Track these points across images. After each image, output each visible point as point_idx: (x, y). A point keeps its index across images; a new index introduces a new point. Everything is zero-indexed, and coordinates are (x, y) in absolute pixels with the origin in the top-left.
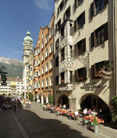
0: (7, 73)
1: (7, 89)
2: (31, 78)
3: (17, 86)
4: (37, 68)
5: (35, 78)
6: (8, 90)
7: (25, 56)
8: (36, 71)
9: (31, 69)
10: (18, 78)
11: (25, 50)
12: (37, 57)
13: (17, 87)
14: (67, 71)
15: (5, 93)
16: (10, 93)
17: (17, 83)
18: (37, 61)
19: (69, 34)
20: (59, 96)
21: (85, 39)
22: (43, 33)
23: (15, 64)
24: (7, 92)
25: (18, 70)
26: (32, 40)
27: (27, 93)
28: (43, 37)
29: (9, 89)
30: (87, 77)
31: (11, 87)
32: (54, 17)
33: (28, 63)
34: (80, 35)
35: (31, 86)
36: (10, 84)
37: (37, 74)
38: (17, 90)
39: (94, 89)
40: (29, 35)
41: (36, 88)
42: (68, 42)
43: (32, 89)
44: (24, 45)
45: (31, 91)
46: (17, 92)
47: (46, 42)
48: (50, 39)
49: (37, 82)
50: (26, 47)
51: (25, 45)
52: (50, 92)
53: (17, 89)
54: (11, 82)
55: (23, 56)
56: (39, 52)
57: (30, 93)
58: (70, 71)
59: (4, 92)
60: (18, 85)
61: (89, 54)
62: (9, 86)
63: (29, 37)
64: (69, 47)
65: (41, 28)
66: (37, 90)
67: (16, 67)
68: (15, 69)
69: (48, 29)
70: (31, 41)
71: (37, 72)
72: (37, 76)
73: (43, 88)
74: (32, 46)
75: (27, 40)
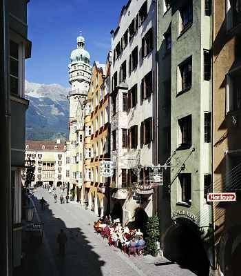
2: (81, 157)
3: (57, 163)
4: (88, 140)
5: (86, 159)
6: (37, 172)
7: (74, 95)
8: (88, 146)
9: (81, 139)
11: (74, 81)
12: (89, 118)
13: (57, 166)
18: (89, 127)
19: (122, 110)
22: (97, 77)
26: (88, 57)
29: (40, 169)
31: (44, 164)
32: (110, 62)
33: (76, 121)
34: (133, 117)
35: (80, 173)
40: (81, 44)
41: (88, 180)
44: (71, 71)
46: (56, 177)
49: (90, 170)
50: (76, 73)
51: (73, 69)
53: (56, 170)
54: (43, 153)
55: (68, 97)
56: (92, 109)
57: (78, 187)
58: (122, 169)
61: (139, 151)
62: (39, 162)
63: (83, 50)
66: (88, 185)
69: (103, 78)
70: (86, 60)
71: (90, 149)
72: (90, 156)
73: (97, 184)
74: (88, 70)
75: (77, 58)
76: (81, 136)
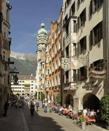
0: (18, 73)
1: (20, 88)
2: (43, 76)
3: (31, 85)
4: (48, 65)
5: (46, 76)
6: (22, 90)
7: (39, 51)
8: (48, 68)
9: (43, 66)
10: (32, 75)
11: (39, 44)
12: (48, 54)
13: (31, 87)
14: (70, 70)
15: (19, 93)
16: (23, 93)
17: (31, 81)
18: (49, 58)
19: (73, 32)
20: (66, 96)
21: (86, 36)
22: (53, 28)
23: (30, 60)
24: (20, 91)
25: (33, 66)
26: (46, 32)
27: (39, 93)
28: (54, 32)
29: (23, 88)
30: (88, 76)
31: (25, 86)
32: (62, 12)
33: (41, 59)
34: (82, 32)
35: (43, 85)
36: (23, 83)
37: (49, 72)
38: (31, 90)
39: (93, 89)
40: (43, 27)
41: (47, 87)
42: (72, 40)
43: (44, 89)
45: (42, 91)
46: (31, 92)
47: (56, 37)
48: (59, 35)
49: (48, 81)
50: (40, 40)
51: (39, 38)
52: (59, 91)
53: (31, 88)
54: (25, 81)
55: (37, 52)
56: (50, 48)
57: (42, 92)
58: (73, 70)
59: (18, 91)
60: (32, 83)
61: (88, 52)
62: (23, 85)
63: (44, 29)
64: (72, 45)
65: (52, 22)
66: (48, 90)
67: (31, 63)
68: (30, 65)
69: (57, 24)
70: (45, 34)
71: (48, 70)
72: (48, 74)
73: (53, 87)
74: (46, 39)
75: (41, 33)
76: (43, 65)
